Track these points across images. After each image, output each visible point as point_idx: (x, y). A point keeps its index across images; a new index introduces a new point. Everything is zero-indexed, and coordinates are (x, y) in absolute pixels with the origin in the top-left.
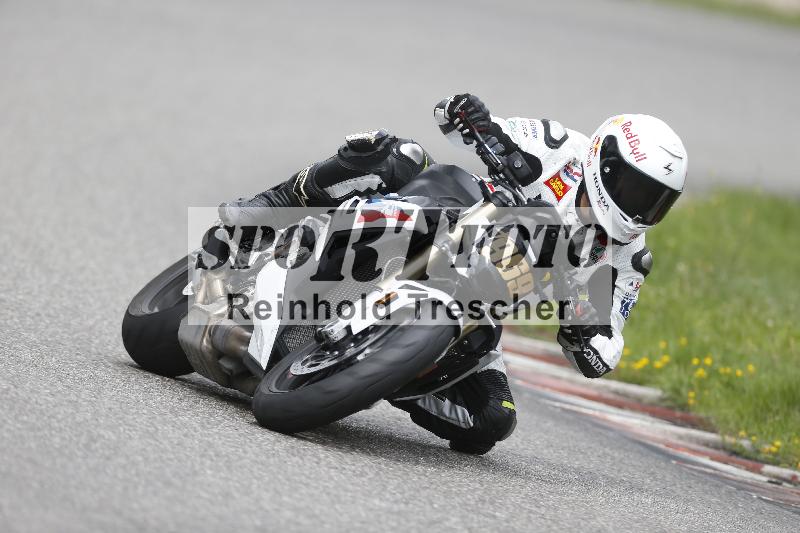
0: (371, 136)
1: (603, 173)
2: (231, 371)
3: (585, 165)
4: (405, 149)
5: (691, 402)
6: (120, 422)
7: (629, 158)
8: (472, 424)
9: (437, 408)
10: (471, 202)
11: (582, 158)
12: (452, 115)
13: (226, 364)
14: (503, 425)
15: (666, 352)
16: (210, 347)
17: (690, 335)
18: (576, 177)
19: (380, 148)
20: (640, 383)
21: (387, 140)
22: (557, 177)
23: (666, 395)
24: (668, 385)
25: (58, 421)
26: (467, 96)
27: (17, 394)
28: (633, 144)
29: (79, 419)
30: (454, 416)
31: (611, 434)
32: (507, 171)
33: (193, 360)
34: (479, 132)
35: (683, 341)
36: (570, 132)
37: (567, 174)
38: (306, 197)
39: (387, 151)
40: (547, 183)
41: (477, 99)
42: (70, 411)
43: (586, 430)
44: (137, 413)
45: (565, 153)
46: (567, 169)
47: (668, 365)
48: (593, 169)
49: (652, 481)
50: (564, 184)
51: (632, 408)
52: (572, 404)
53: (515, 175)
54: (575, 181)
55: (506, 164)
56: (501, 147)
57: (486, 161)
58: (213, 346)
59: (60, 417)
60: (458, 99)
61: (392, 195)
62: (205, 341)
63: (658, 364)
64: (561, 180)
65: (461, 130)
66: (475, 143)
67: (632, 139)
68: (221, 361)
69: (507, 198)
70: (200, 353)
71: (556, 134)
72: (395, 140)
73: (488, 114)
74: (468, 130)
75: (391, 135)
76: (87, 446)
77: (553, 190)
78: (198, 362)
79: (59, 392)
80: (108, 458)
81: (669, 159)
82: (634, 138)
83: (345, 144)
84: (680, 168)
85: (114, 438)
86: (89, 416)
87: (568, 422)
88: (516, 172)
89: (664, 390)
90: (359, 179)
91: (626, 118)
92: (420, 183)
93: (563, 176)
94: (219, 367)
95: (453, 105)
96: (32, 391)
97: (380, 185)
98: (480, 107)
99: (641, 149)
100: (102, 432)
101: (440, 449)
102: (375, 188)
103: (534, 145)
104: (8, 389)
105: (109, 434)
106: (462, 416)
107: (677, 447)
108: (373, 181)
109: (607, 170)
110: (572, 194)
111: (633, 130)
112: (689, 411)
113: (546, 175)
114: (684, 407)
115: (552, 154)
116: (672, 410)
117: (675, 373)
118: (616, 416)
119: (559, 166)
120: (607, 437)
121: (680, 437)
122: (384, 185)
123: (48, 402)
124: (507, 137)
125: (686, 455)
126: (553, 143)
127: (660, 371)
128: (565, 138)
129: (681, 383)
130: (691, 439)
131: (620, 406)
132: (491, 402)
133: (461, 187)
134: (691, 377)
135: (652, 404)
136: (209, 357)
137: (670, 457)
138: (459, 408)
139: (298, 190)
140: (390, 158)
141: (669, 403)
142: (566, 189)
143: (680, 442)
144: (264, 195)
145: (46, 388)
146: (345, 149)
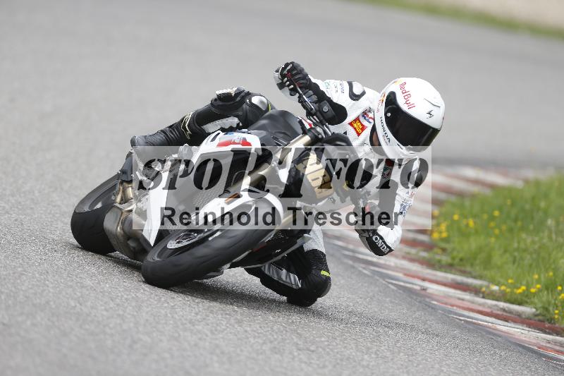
0: (232, 91)
1: (386, 117)
2: (134, 248)
3: (375, 112)
4: (255, 100)
5: (556, 317)
6: (154, 329)
7: (404, 107)
8: (300, 286)
9: (278, 275)
10: (295, 135)
11: (374, 107)
12: (283, 76)
13: (132, 244)
14: (322, 287)
15: (538, 281)
16: (122, 232)
17: (556, 270)
18: (371, 120)
19: (238, 99)
20: (520, 304)
21: (243, 94)
22: (357, 119)
23: (538, 312)
24: (540, 305)
25: (111, 329)
26: (292, 63)
27: (81, 309)
28: (406, 97)
29: (125, 327)
30: (288, 280)
31: (499, 339)
32: (318, 114)
33: (114, 242)
34: (300, 88)
35: (551, 274)
36: (367, 90)
37: (365, 118)
38: (189, 132)
39: (243, 101)
40: (351, 124)
41: (299, 66)
42: (118, 321)
43: (482, 336)
44: (166, 323)
45: (363, 104)
46: (365, 114)
47: (540, 290)
48: (380, 114)
49: (528, 372)
50: (362, 125)
51: (515, 322)
52: (472, 318)
53: (323, 117)
54: (370, 122)
55: (317, 109)
56: (315, 98)
57: (304, 107)
58: (124, 231)
59: (111, 326)
60: (287, 65)
61: (244, 130)
62: (119, 228)
63: (533, 290)
64: (360, 122)
65: (289, 86)
66: (298, 95)
67: (405, 94)
68: (129, 242)
69: (317, 132)
70: (116, 236)
71: (357, 91)
72: (249, 94)
73: (307, 75)
74: (292, 86)
75: (246, 90)
76: (131, 346)
77: (355, 129)
78: (115, 243)
79: (111, 308)
80: (145, 355)
81: (430, 108)
82: (407, 94)
83: (216, 97)
84: (439, 114)
85: (149, 340)
86: (132, 325)
87: (469, 330)
88: (325, 115)
89: (537, 310)
90: (224, 121)
91: (402, 80)
92: (263, 122)
93: (362, 119)
94: (128, 246)
95: (284, 69)
96: (92, 308)
97: (238, 124)
98: (300, 71)
99: (411, 100)
100: (141, 336)
101: (281, 303)
102: (235, 126)
103: (341, 98)
104: (76, 306)
105: (146, 339)
106: (294, 280)
107: (546, 348)
108: (234, 121)
109: (389, 115)
110: (367, 132)
111: (407, 88)
112: (554, 323)
113: (350, 118)
114: (551, 320)
115: (354, 104)
116: (542, 323)
117: (545, 296)
118: (503, 327)
119: (359, 112)
120: (497, 342)
121: (549, 342)
122: (241, 125)
123: (103, 315)
124: (323, 92)
125: (552, 354)
126: (355, 97)
127: (534, 294)
128: (364, 93)
129: (549, 303)
130: (555, 343)
131: (506, 320)
132: (313, 272)
133: (289, 125)
134: (556, 299)
135: (529, 318)
136: (122, 239)
137: (541, 355)
138: (292, 275)
139: (184, 128)
140: (244, 106)
141: (540, 318)
142: (363, 128)
143: (548, 345)
144: (162, 131)
145: (101, 305)
146: (216, 100)
